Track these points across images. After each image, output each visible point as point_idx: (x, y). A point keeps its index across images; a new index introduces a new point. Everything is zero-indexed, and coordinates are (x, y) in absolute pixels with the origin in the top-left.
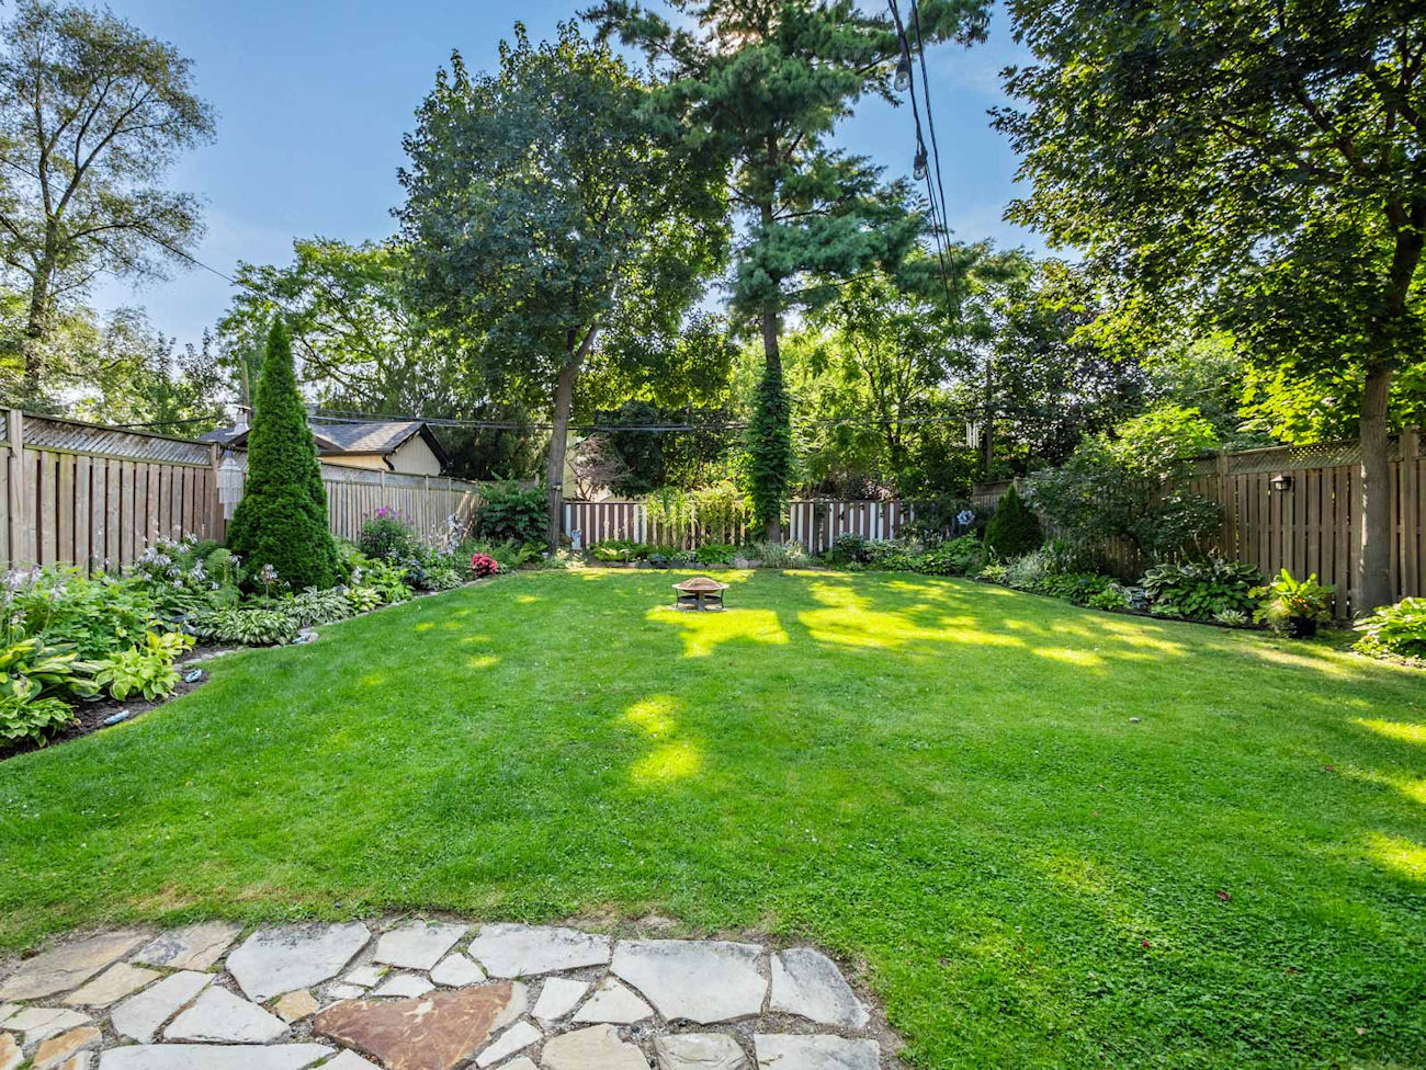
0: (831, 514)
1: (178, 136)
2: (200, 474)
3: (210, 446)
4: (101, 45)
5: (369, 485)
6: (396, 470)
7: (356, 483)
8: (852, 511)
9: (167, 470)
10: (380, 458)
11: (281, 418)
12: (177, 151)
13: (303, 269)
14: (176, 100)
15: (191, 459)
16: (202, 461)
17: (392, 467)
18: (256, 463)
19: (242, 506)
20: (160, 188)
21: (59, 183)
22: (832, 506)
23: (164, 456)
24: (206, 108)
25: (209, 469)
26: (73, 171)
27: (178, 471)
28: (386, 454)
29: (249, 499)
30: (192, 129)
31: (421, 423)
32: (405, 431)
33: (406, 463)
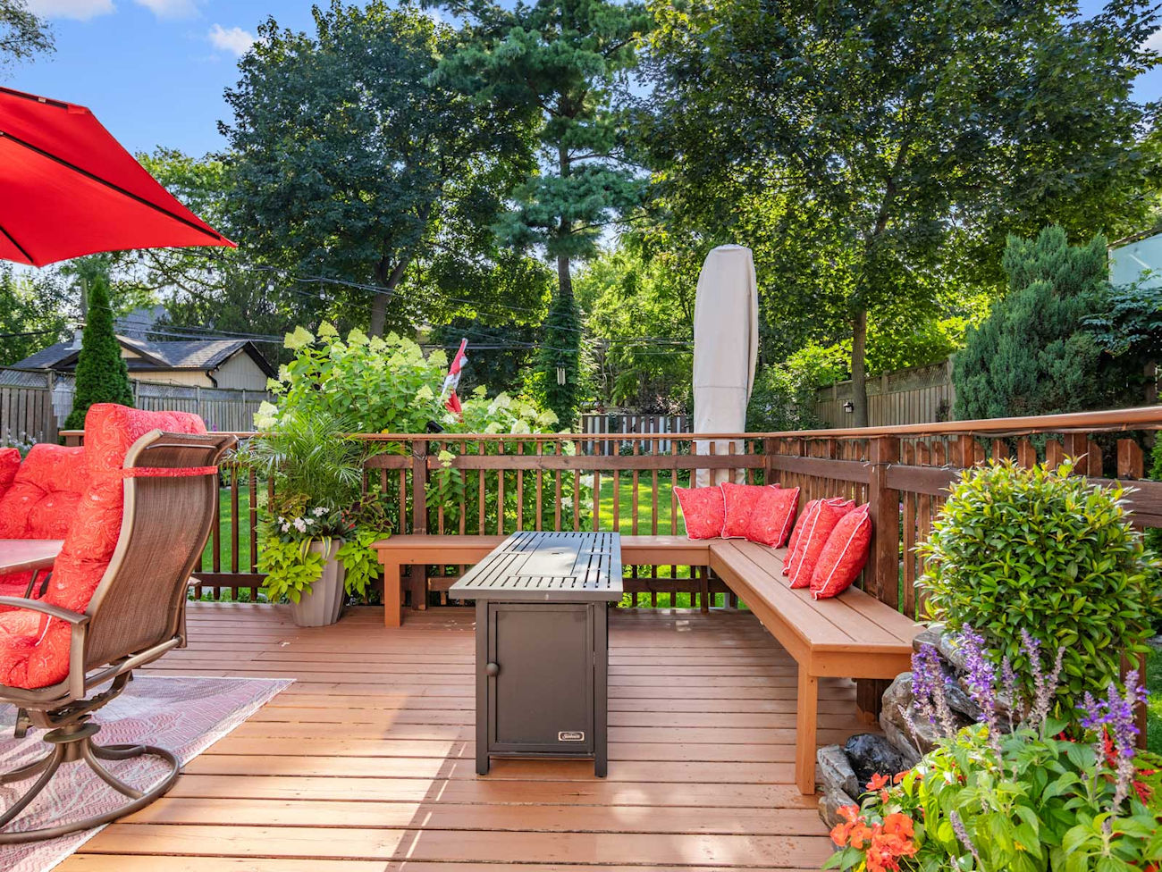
0: (625, 427)
1: (18, 53)
2: (39, 394)
3: (47, 373)
5: (185, 399)
6: (219, 387)
7: (172, 399)
8: (643, 424)
9: (15, 393)
10: (205, 374)
11: (100, 354)
14: (16, 18)
15: (34, 384)
16: (41, 384)
17: (214, 382)
18: (81, 386)
19: (71, 418)
22: (625, 419)
23: (13, 383)
25: (46, 390)
27: (23, 392)
28: (208, 370)
29: (76, 414)
30: (33, 48)
31: (247, 340)
32: (229, 349)
33: (227, 378)
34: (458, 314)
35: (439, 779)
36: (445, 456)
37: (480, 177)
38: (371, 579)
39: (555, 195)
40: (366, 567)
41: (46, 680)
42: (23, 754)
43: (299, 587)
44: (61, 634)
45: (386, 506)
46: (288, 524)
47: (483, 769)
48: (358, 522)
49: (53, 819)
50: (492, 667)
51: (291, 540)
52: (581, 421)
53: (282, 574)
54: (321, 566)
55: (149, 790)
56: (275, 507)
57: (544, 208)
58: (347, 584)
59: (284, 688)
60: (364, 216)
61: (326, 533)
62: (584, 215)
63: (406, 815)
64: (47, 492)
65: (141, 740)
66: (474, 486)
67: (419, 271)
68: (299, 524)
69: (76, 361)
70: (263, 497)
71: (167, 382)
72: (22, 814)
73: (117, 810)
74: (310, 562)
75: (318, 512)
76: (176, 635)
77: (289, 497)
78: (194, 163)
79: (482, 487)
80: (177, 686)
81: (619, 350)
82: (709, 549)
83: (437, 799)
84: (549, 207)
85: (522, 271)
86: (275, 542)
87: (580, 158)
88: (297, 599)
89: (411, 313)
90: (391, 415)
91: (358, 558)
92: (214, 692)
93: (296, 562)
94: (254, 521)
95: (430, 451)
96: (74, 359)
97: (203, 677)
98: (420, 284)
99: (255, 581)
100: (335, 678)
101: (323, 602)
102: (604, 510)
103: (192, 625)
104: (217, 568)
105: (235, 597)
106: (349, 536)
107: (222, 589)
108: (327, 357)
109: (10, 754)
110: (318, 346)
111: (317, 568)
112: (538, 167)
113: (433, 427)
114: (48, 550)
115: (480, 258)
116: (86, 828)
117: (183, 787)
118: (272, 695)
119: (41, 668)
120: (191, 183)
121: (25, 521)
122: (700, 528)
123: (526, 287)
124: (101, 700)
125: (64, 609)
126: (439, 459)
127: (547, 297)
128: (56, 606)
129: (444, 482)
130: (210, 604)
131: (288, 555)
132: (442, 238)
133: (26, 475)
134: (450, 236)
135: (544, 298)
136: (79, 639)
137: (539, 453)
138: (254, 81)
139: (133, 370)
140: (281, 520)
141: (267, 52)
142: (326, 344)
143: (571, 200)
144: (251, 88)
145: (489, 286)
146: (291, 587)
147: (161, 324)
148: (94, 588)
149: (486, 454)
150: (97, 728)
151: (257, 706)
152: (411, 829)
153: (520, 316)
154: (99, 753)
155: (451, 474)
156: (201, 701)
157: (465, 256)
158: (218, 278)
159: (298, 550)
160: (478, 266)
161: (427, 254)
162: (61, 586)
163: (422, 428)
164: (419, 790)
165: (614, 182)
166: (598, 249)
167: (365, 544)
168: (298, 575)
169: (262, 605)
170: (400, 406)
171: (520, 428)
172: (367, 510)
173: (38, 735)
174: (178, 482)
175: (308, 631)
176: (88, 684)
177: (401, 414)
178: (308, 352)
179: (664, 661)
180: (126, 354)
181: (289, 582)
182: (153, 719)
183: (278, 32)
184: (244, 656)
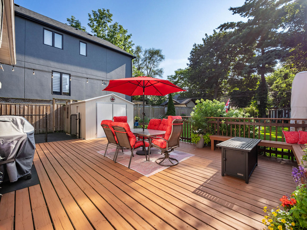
0: (284, 113)
1: (160, 61)
3: (164, 106)
4: (152, 53)
7: (180, 109)
10: (185, 105)
12: (161, 63)
13: (176, 75)
14: (160, 56)
17: (187, 106)
19: (167, 112)
20: (159, 68)
21: (149, 71)
24: (164, 56)
25: (164, 109)
26: (150, 69)
27: (161, 109)
28: (186, 104)
30: (162, 59)
31: (192, 99)
32: (189, 100)
33: (189, 105)
34: (234, 89)
35: (215, 174)
36: (223, 122)
37: (239, 60)
38: (209, 142)
39: (259, 60)
40: (208, 139)
41: (164, 148)
42: (162, 156)
43: (197, 141)
44: (165, 143)
45: (212, 130)
46: (195, 131)
47: (223, 175)
48: (206, 132)
49: (165, 164)
50: (224, 159)
51: (195, 134)
52: (268, 112)
53: (194, 139)
54: (200, 138)
55: (175, 164)
56: (193, 128)
57: (256, 64)
58: (205, 142)
59: (193, 156)
60: (212, 74)
61: (201, 133)
62: (268, 63)
63: (209, 177)
64: (164, 125)
65: (174, 158)
66: (230, 127)
67: (225, 82)
68: (197, 131)
69: (168, 104)
70: (192, 127)
71: (180, 106)
72: (162, 163)
73: (171, 165)
74: (198, 138)
75: (200, 130)
76: (178, 145)
77: (195, 127)
78: (184, 70)
79: (231, 127)
80: (179, 152)
81: (282, 94)
82: (292, 146)
83: (214, 177)
84: (257, 64)
85: (251, 78)
86: (193, 134)
87: (267, 49)
88: (196, 143)
89: (223, 90)
90: (213, 114)
91: (206, 138)
92: (184, 154)
93: (196, 137)
94: (190, 130)
95: (220, 120)
96: (167, 103)
97: (182, 152)
98: (225, 84)
99: (190, 139)
100: (201, 156)
101: (201, 144)
102: (273, 134)
103: (180, 144)
104: (185, 137)
105: (188, 141)
106: (205, 134)
107: (186, 140)
108: (202, 104)
109: (161, 156)
110: (201, 102)
111: (200, 139)
112: (255, 54)
113: (221, 116)
114: (164, 132)
115: (240, 77)
116: (168, 166)
117: (179, 165)
118: (191, 156)
119: (164, 146)
120: (183, 73)
121: (162, 128)
122: (290, 141)
123: (252, 82)
124: (170, 152)
125: (166, 140)
126: (222, 122)
127: (258, 83)
128: (165, 139)
129: (223, 126)
130: (184, 142)
131: (195, 136)
132: (230, 74)
133: (162, 122)
134: (232, 74)
135: (257, 83)
136: (167, 144)
137: (244, 121)
138: (192, 55)
139: (175, 105)
140: (194, 130)
141: (195, 49)
142: (202, 102)
143: (264, 60)
144: (192, 56)
145: (242, 83)
146: (195, 141)
147: (179, 97)
148: (169, 138)
149: (232, 121)
150: (169, 155)
151: (189, 157)
152: (209, 179)
153: (250, 88)
154: (170, 158)
155: (224, 125)
156: (182, 155)
157: (236, 77)
158: (187, 88)
159: (197, 135)
160: (239, 79)
161: (226, 78)
162: (165, 137)
163: (219, 116)
164: (211, 175)
165: (278, 53)
166: (274, 69)
167: (208, 136)
168: (196, 139)
169: (192, 143)
170: (215, 112)
171: (240, 116)
172: (208, 130)
173: (163, 155)
174: (178, 125)
175: (198, 148)
176: (168, 149)
177: (215, 114)
178: (199, 103)
179: (273, 168)
180: (174, 102)
181: (195, 140)
182: (176, 156)
183: (196, 45)
184: (188, 150)
